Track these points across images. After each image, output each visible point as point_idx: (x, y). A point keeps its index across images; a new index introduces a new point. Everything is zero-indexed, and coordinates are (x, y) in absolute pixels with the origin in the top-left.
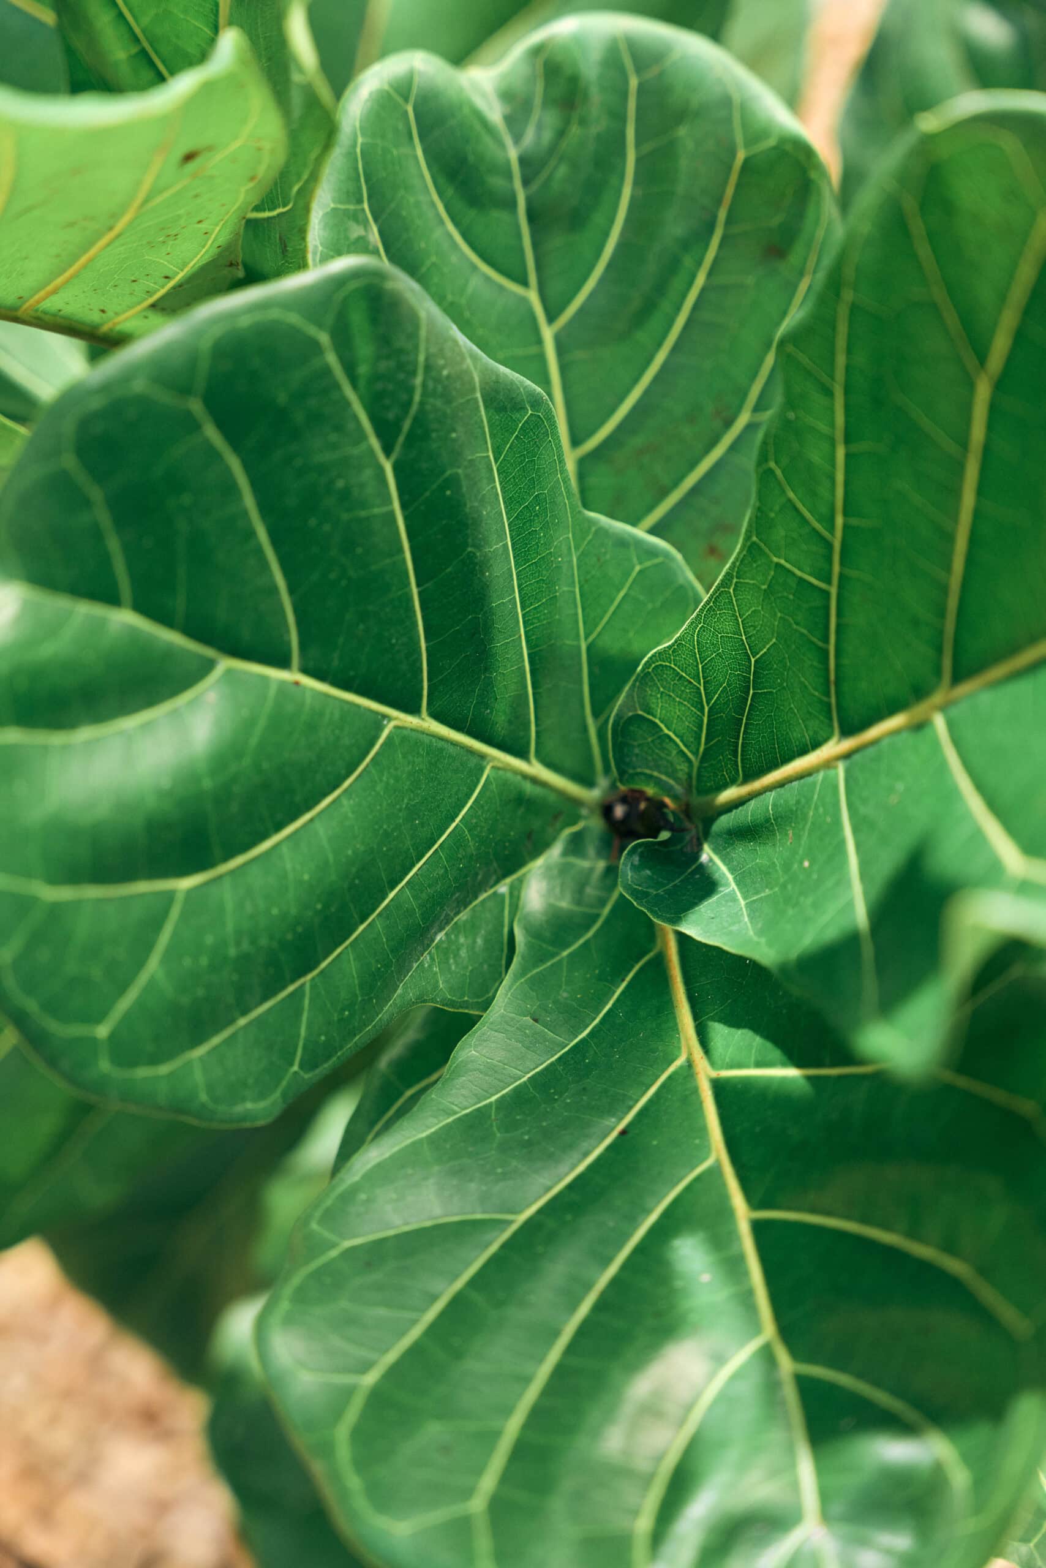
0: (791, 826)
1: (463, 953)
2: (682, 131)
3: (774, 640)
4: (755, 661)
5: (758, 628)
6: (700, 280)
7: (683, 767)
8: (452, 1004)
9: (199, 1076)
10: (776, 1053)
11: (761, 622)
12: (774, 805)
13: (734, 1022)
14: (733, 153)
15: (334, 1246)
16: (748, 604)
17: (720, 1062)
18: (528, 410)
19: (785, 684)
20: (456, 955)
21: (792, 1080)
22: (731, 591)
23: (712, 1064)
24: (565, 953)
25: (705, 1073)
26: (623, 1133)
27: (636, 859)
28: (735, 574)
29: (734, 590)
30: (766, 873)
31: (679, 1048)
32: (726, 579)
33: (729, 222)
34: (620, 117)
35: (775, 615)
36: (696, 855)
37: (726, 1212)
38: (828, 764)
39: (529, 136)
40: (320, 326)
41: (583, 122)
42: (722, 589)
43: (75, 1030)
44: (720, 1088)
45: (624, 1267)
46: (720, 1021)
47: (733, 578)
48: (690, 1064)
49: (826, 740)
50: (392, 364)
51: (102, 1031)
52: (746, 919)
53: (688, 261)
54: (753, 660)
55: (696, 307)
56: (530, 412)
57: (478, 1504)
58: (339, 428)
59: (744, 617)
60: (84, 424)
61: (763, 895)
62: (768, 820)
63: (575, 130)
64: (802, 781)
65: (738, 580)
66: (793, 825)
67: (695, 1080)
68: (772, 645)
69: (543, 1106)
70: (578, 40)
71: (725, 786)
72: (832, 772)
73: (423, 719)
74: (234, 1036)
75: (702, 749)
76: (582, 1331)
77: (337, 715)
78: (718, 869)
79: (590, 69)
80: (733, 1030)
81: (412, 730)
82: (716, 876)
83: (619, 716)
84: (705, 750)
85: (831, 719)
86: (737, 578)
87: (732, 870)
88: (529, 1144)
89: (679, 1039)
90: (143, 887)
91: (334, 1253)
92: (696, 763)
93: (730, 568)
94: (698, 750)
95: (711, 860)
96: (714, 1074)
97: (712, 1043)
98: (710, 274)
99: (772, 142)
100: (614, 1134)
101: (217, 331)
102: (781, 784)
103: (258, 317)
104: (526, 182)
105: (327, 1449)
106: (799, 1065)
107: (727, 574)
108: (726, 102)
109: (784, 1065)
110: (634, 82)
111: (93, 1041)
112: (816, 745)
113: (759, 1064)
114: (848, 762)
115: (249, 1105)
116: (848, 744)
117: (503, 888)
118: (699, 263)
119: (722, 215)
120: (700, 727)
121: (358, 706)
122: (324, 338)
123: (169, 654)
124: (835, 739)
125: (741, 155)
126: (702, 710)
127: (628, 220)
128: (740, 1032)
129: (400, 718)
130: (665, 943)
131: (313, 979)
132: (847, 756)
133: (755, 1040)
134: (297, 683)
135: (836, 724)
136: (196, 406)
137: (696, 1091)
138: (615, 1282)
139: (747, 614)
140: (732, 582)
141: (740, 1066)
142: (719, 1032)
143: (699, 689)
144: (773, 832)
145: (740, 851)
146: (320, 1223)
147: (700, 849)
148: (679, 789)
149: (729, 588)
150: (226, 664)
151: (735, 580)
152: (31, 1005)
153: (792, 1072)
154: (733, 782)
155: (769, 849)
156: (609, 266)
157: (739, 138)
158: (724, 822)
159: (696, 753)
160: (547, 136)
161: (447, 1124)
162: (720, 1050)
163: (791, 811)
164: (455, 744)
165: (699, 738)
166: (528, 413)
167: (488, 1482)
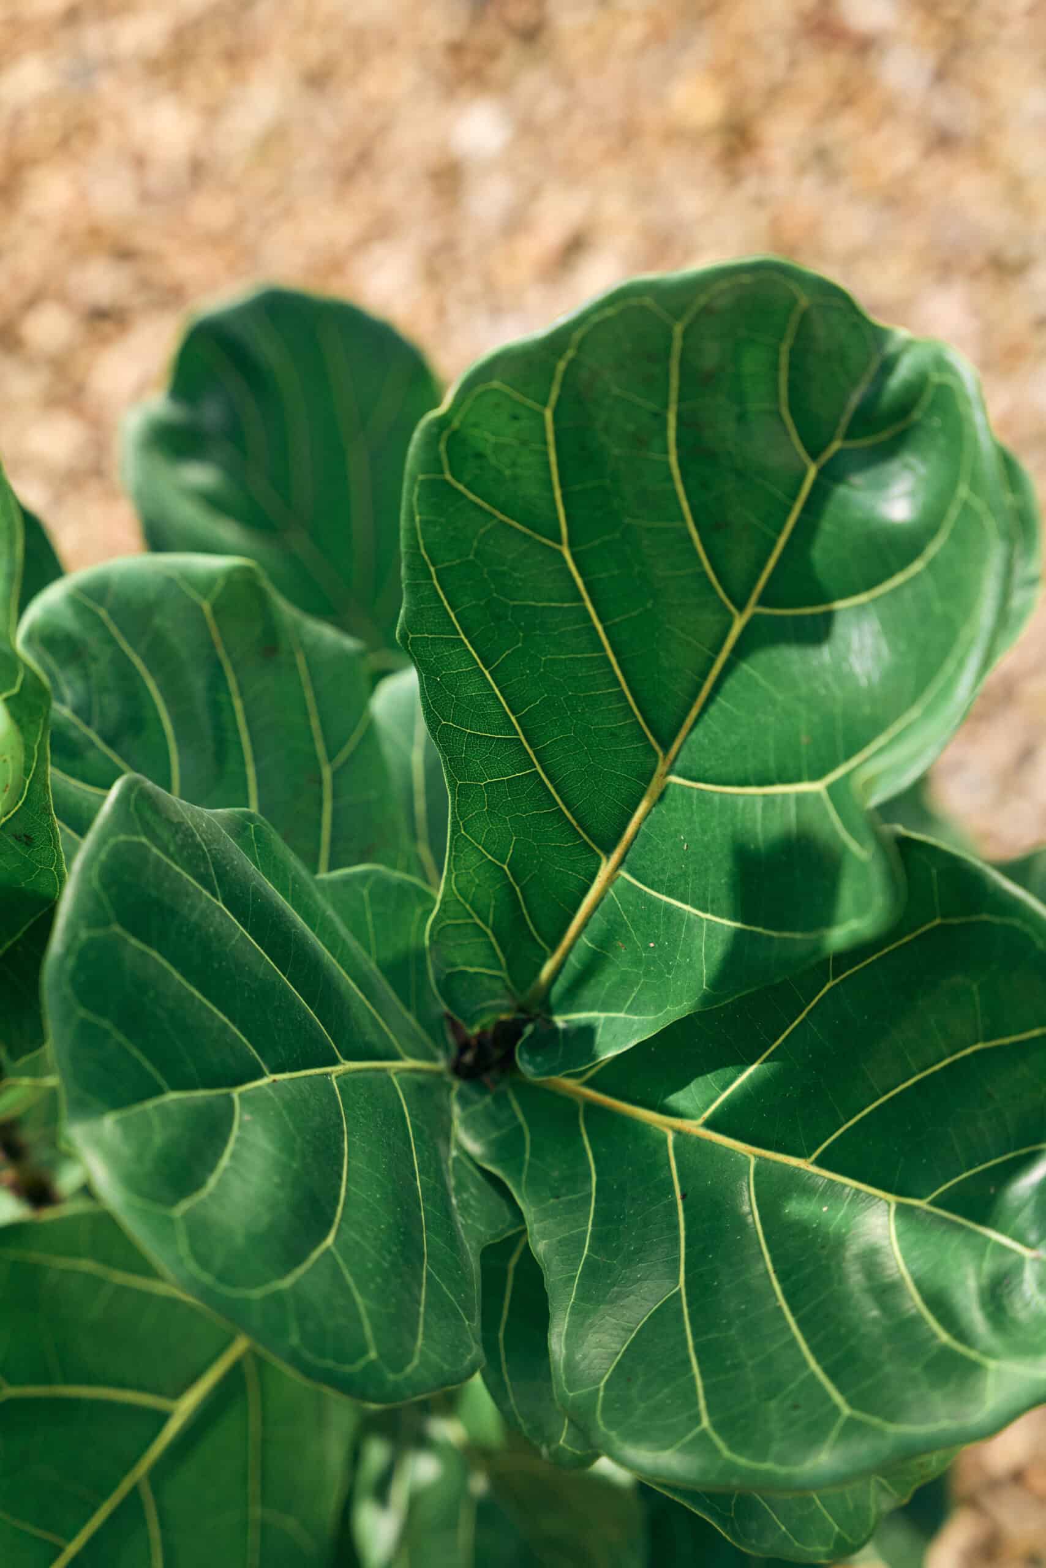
0: (616, 940)
1: (473, 1203)
2: (158, 621)
3: (514, 838)
4: (508, 866)
5: (497, 841)
6: (238, 704)
7: (498, 986)
8: (498, 1235)
9: (434, 1357)
10: (729, 1071)
11: (497, 835)
12: (592, 941)
13: (681, 1084)
14: (199, 609)
15: (598, 1390)
16: (480, 831)
17: (697, 1113)
18: (249, 826)
19: (541, 860)
20: (472, 1207)
21: (756, 1071)
22: (463, 832)
23: (692, 1117)
24: (527, 1156)
25: (694, 1127)
26: (684, 1197)
27: (526, 1057)
28: (459, 819)
29: (464, 830)
30: (626, 983)
31: (663, 1133)
32: (455, 827)
33: (229, 654)
34: (111, 641)
35: (505, 820)
36: (555, 1030)
37: (794, 1175)
38: (611, 880)
39: (68, 694)
40: (136, 833)
41: (95, 659)
42: (456, 837)
43: (361, 1363)
44: (711, 1124)
45: (770, 1251)
46: (672, 1092)
47: (459, 823)
48: (678, 1133)
49: (598, 868)
50: (180, 835)
51: (373, 1355)
52: (636, 1018)
53: (222, 698)
54: (505, 867)
55: (249, 722)
56: (252, 826)
57: (846, 1411)
58: (188, 895)
59: (482, 842)
60: (73, 980)
61: (634, 995)
62: (595, 953)
63: (93, 668)
64: (600, 908)
65: (463, 821)
66: (617, 937)
67: (691, 1136)
68: (515, 843)
69: (621, 1227)
70: (49, 612)
71: (539, 967)
72: (619, 882)
73: (344, 1064)
74: (425, 1321)
75: (503, 960)
76: (789, 1296)
77: (307, 1087)
78: (579, 1020)
79: (70, 623)
80: (686, 1089)
81: (344, 1074)
82: (583, 1023)
83: (438, 981)
84: (507, 959)
85: (593, 851)
86: (461, 820)
87: (591, 1009)
88: (637, 1251)
89: (655, 1128)
90: (315, 1255)
91: (601, 1394)
92: (504, 974)
93: (452, 818)
94: (501, 965)
95: (566, 1022)
96: (701, 1121)
97: (681, 1108)
98: (242, 694)
99: (221, 582)
100: (680, 1202)
101: (95, 872)
102: (584, 925)
103: (106, 849)
104: (88, 723)
105: (731, 1469)
106: (752, 1063)
107: (453, 823)
108: (170, 581)
109: (741, 1071)
110: (103, 613)
111: (372, 1362)
112: (592, 877)
113: (724, 1088)
114: (625, 866)
115: (469, 1357)
116: (616, 856)
117: (454, 1153)
118: (229, 694)
119: (221, 652)
120: (492, 947)
121: (310, 1076)
122: (144, 840)
123: (209, 1104)
124: (604, 860)
125: (206, 606)
126: (485, 934)
127: (167, 701)
128: (692, 1085)
129: (334, 1071)
130: (584, 1096)
131: (428, 1262)
132: (621, 863)
133: (708, 1078)
134: (274, 1081)
135: (598, 851)
136: (117, 929)
137: (699, 1140)
138: (774, 1261)
139: (483, 838)
140: (460, 826)
141: (713, 1101)
142: (678, 1099)
143: (476, 924)
144: (605, 957)
145: (587, 994)
146: (571, 1391)
147: (551, 1023)
148: (506, 1002)
149: (460, 832)
150: (236, 1092)
151: (461, 823)
152: (329, 1363)
153: (751, 1070)
154: (544, 959)
155: (610, 970)
156: (178, 739)
157: (195, 596)
158: (557, 989)
159: (500, 968)
160: (79, 685)
161: (578, 1284)
162: (691, 1106)
163: (608, 930)
164: (367, 1070)
165: (495, 956)
166: (251, 827)
167: (838, 1398)
